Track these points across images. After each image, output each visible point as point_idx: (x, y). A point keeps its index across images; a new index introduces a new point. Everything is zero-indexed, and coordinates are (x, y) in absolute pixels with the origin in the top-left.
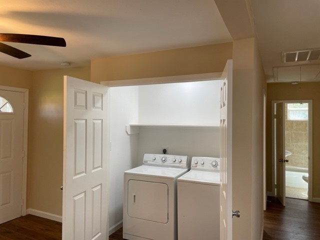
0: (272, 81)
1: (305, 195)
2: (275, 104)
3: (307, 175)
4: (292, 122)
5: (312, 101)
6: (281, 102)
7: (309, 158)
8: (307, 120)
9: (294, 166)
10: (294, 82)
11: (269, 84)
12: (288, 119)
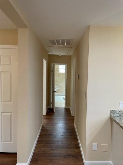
0: (50, 53)
1: (63, 106)
2: (52, 65)
3: (64, 97)
4: (61, 73)
5: (66, 64)
6: (54, 64)
7: (65, 90)
8: (65, 73)
9: (61, 93)
10: (60, 55)
11: (49, 55)
12: (59, 72)
